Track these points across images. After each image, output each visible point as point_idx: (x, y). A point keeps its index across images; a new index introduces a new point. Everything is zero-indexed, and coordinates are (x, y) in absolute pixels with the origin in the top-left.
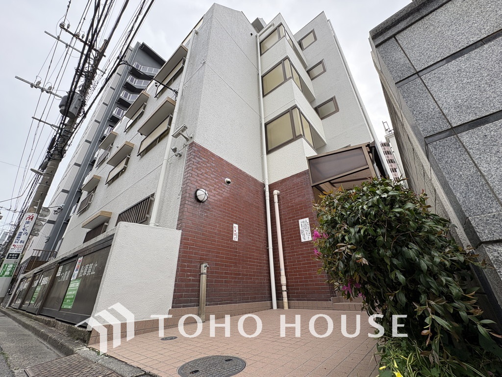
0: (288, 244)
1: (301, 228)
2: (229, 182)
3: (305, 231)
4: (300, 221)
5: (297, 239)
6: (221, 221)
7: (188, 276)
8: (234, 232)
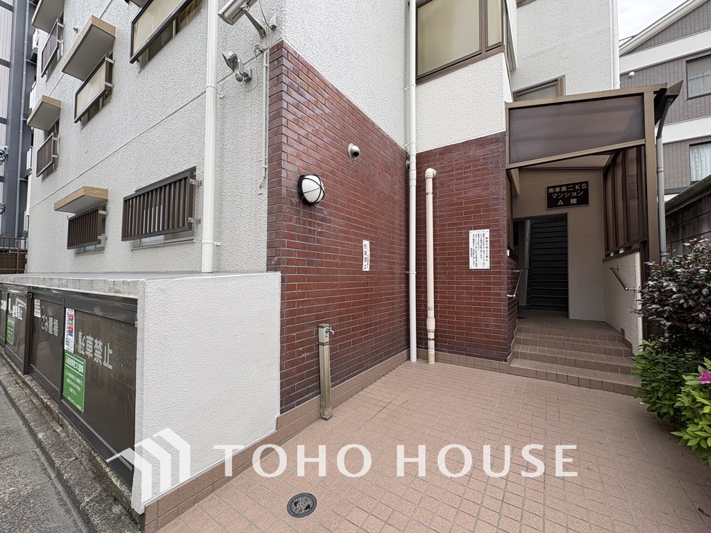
0: (442, 268)
1: (471, 246)
2: (356, 154)
3: (479, 252)
4: (472, 233)
5: (462, 263)
6: (344, 238)
7: (300, 353)
8: (364, 256)
